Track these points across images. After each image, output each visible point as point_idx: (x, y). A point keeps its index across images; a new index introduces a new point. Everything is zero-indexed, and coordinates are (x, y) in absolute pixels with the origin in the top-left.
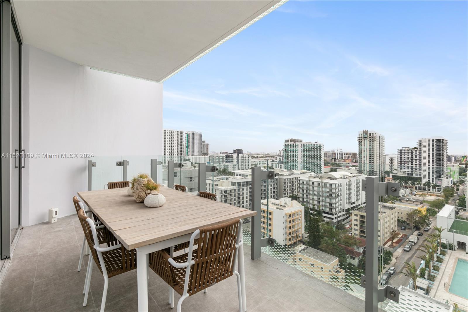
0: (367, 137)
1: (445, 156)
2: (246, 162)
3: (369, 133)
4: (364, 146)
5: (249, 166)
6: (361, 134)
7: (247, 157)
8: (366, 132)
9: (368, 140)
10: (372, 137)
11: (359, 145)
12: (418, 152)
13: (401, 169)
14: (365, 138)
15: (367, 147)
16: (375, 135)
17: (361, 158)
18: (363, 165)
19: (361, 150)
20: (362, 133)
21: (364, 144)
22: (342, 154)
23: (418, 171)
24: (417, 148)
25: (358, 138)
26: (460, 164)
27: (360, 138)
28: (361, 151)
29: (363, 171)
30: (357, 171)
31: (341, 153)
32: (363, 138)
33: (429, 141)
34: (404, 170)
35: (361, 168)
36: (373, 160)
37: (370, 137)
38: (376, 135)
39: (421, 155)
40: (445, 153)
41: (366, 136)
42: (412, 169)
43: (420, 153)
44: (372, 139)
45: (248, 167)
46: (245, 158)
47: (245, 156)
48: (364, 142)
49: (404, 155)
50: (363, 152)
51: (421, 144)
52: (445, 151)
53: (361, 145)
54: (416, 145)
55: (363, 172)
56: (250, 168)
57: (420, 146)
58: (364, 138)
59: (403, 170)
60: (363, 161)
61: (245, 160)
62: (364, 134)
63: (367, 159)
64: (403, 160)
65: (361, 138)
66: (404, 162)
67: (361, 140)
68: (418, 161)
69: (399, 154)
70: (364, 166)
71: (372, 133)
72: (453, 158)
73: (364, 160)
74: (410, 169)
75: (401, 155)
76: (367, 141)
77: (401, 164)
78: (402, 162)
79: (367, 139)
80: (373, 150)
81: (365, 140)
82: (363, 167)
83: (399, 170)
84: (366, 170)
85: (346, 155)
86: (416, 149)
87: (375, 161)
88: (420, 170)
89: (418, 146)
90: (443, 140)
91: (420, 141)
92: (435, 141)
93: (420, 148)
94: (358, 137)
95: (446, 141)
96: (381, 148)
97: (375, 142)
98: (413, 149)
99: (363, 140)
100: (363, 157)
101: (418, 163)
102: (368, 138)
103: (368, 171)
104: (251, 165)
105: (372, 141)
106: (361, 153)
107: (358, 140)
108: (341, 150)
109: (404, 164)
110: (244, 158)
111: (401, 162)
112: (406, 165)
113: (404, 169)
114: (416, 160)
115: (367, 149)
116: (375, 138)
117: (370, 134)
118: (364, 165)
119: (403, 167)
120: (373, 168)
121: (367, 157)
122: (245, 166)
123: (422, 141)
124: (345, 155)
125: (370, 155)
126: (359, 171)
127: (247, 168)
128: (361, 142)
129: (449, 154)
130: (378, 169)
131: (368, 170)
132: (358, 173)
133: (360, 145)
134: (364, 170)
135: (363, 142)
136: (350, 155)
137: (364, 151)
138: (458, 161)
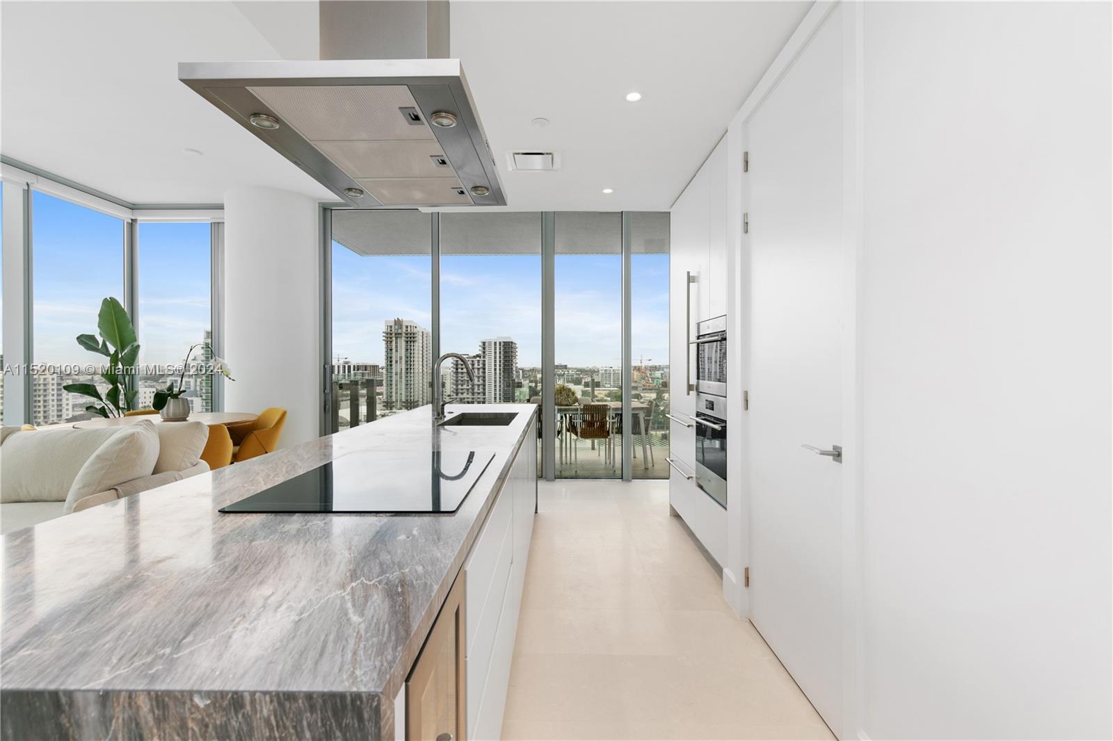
0: (401, 334)
1: (514, 369)
2: (50, 397)
3: (404, 324)
4: (397, 351)
5: (61, 411)
6: (391, 327)
7: (55, 382)
8: (398, 323)
9: (403, 339)
10: (411, 334)
11: (387, 348)
12: (481, 362)
13: (457, 394)
14: (398, 335)
15: (401, 353)
16: (415, 330)
17: (391, 377)
18: (394, 390)
19: (389, 359)
20: (393, 324)
21: (396, 347)
22: (349, 367)
23: (481, 396)
24: (480, 357)
25: (384, 334)
26: (531, 382)
27: (387, 334)
28: (391, 361)
29: (394, 402)
30: (383, 404)
31: (347, 366)
32: (393, 334)
33: (495, 343)
34: (462, 396)
35: (391, 397)
36: (412, 379)
37: (407, 334)
38: (418, 329)
39: (484, 369)
40: (514, 365)
41: (400, 331)
42: (473, 394)
43: (484, 365)
44: (411, 338)
45: (59, 416)
46: (45, 385)
47: (45, 379)
48: (396, 343)
49: (462, 369)
50: (394, 362)
51: (484, 348)
52: (514, 361)
53: (391, 350)
54: (478, 351)
55: (394, 404)
56: (64, 417)
57: (484, 352)
58: (396, 334)
59: (460, 396)
60: (394, 382)
61: (45, 390)
62: (397, 327)
63: (401, 378)
64: (460, 378)
65: (391, 334)
66: (462, 381)
67: (391, 338)
68: (481, 378)
69: (455, 366)
70: (396, 393)
71: (411, 326)
72: (521, 371)
73: (397, 381)
74: (470, 394)
75: (457, 369)
76: (401, 342)
77: (457, 385)
78: (460, 382)
79: (401, 337)
80: (412, 359)
81: (399, 339)
82: (394, 394)
83: (455, 396)
84: (401, 400)
85: (358, 370)
86: (478, 359)
87: (416, 382)
88: (484, 394)
89: (480, 352)
90: (512, 342)
91: (484, 343)
92: (502, 344)
93: (484, 357)
94: (384, 332)
95: (515, 344)
96: (425, 356)
97: (416, 344)
98: (475, 357)
99: (394, 339)
100: (394, 375)
101: (481, 382)
102: (404, 335)
103: (404, 402)
104: (70, 407)
105: (411, 342)
106: (391, 365)
107: (384, 338)
108: (346, 360)
109: (462, 386)
110: (42, 387)
111: (457, 381)
112: (465, 387)
113: (462, 394)
114: (479, 377)
115: (401, 358)
116: (415, 335)
117: (407, 327)
118: (397, 389)
119: (460, 391)
120: (412, 394)
121: (401, 373)
122: (45, 412)
123: (487, 344)
124: (354, 370)
125: (407, 369)
126: (387, 402)
127: (55, 419)
128: (391, 342)
129: (519, 366)
130: (421, 396)
131: (404, 400)
132: (384, 408)
133: (389, 350)
134: (397, 401)
135: (394, 343)
136: (366, 370)
137: (396, 362)
138: (527, 377)
